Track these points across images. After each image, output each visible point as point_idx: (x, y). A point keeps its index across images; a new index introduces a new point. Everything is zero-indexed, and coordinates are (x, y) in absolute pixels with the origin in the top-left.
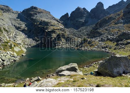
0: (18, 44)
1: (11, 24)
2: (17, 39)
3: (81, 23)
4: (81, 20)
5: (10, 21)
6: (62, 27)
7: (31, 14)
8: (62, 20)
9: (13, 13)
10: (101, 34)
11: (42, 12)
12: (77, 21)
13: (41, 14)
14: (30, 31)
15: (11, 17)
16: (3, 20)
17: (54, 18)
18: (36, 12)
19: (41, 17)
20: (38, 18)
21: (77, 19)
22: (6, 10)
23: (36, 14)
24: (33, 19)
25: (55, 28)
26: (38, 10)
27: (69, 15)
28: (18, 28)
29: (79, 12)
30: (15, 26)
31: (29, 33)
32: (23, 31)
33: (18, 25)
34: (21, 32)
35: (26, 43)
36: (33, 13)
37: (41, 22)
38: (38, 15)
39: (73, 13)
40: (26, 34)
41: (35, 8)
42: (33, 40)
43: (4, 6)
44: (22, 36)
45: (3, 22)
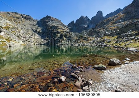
0: (30, 42)
1: (30, 28)
2: (31, 38)
3: (84, 28)
4: (84, 26)
5: (30, 26)
6: (67, 30)
7: (46, 21)
8: (70, 26)
9: (33, 21)
10: (99, 33)
11: (54, 20)
12: (80, 27)
13: (54, 21)
14: (44, 34)
15: (31, 23)
16: (24, 25)
17: (63, 24)
18: (50, 20)
19: (53, 23)
20: (50, 24)
21: (80, 25)
22: (27, 18)
23: (50, 21)
24: (47, 25)
25: (62, 31)
26: (51, 19)
27: (75, 22)
28: (35, 31)
29: (82, 20)
30: (33, 29)
31: (43, 35)
32: (39, 33)
33: (35, 29)
34: (37, 34)
35: (38, 42)
36: (47, 20)
37: (52, 27)
38: (51, 22)
39: (78, 20)
40: (40, 35)
41: (49, 17)
42: (45, 39)
43: (26, 15)
44: (36, 36)
45: (24, 27)
